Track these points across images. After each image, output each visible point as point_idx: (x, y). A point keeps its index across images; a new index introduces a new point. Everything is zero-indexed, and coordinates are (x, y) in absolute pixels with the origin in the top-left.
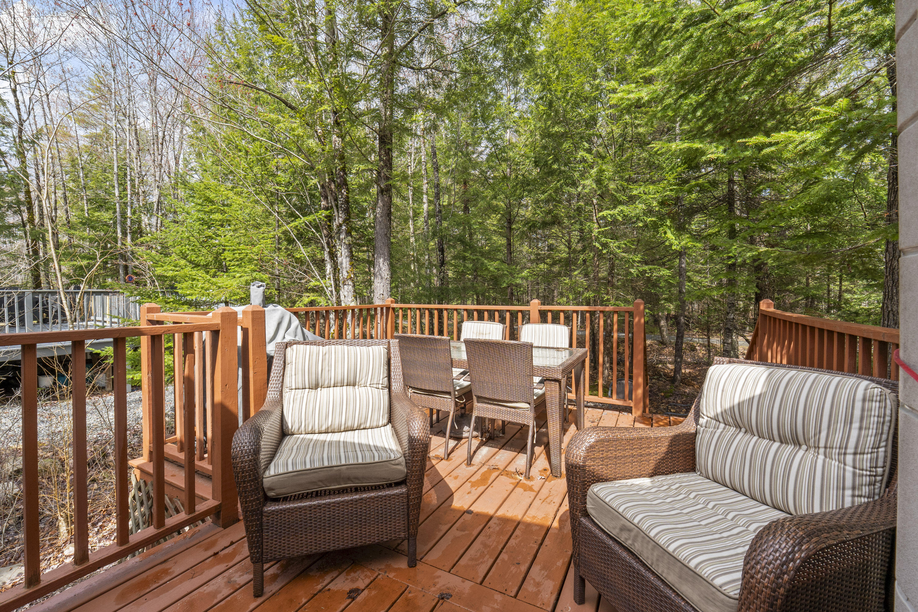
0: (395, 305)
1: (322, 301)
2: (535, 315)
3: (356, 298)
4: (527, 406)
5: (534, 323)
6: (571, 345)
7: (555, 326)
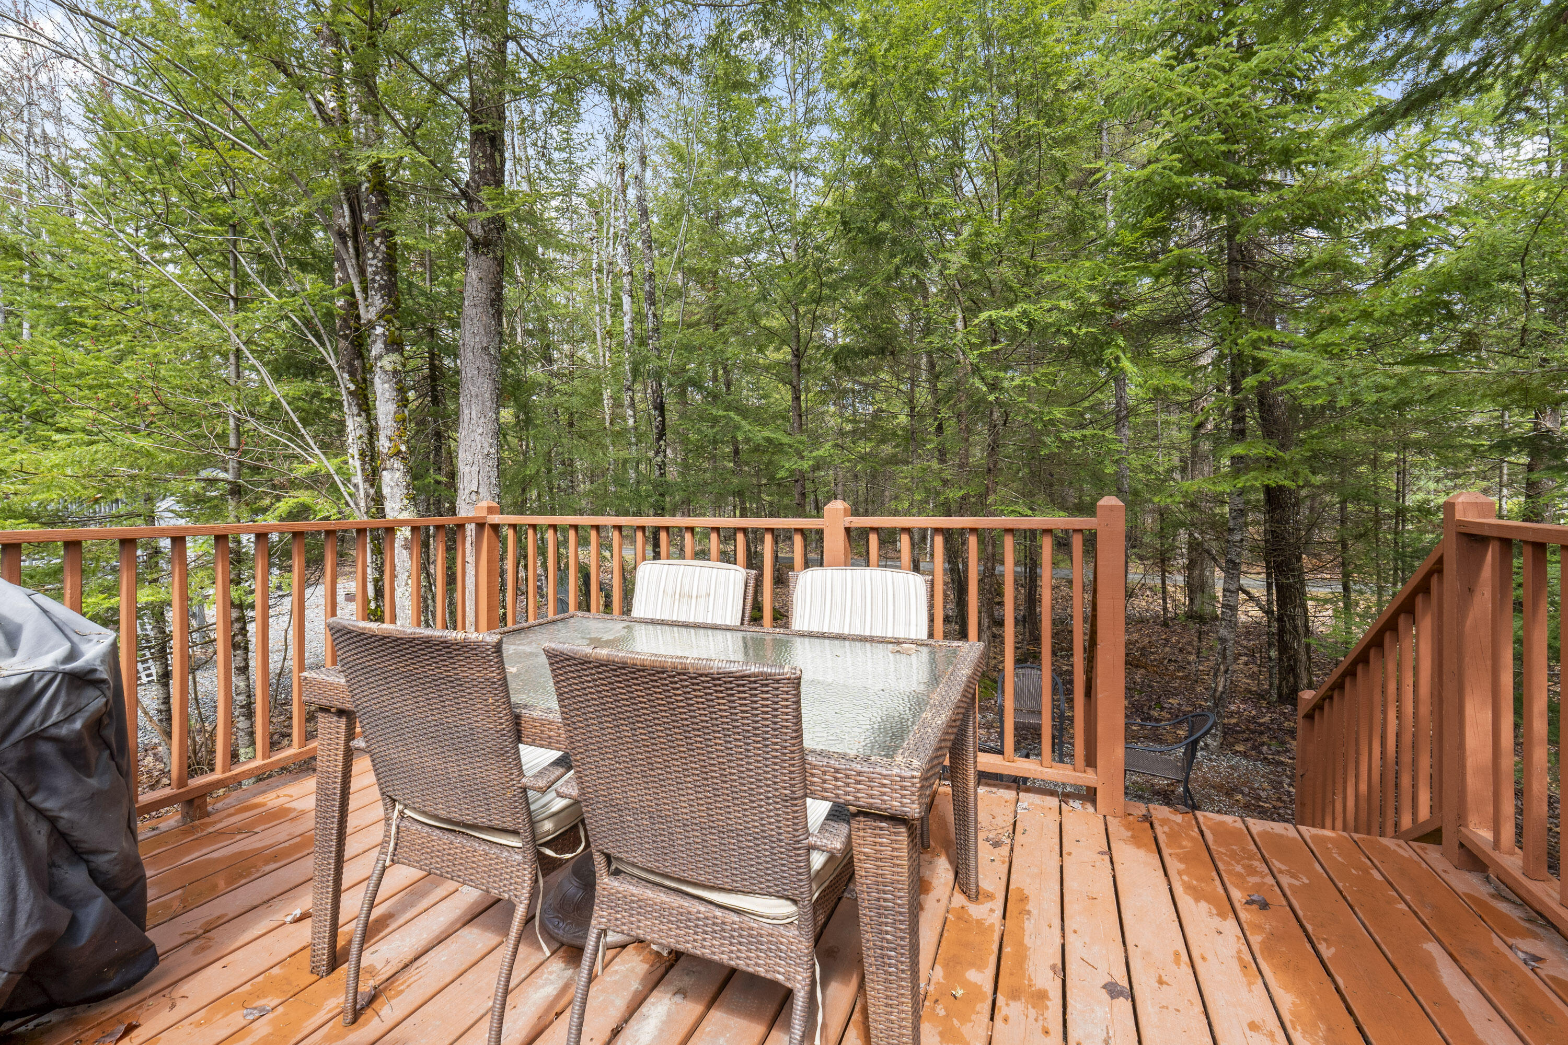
0: (496, 519)
1: (324, 507)
2: (835, 542)
3: (413, 499)
4: (784, 908)
5: (834, 564)
6: (931, 635)
7: (888, 574)
